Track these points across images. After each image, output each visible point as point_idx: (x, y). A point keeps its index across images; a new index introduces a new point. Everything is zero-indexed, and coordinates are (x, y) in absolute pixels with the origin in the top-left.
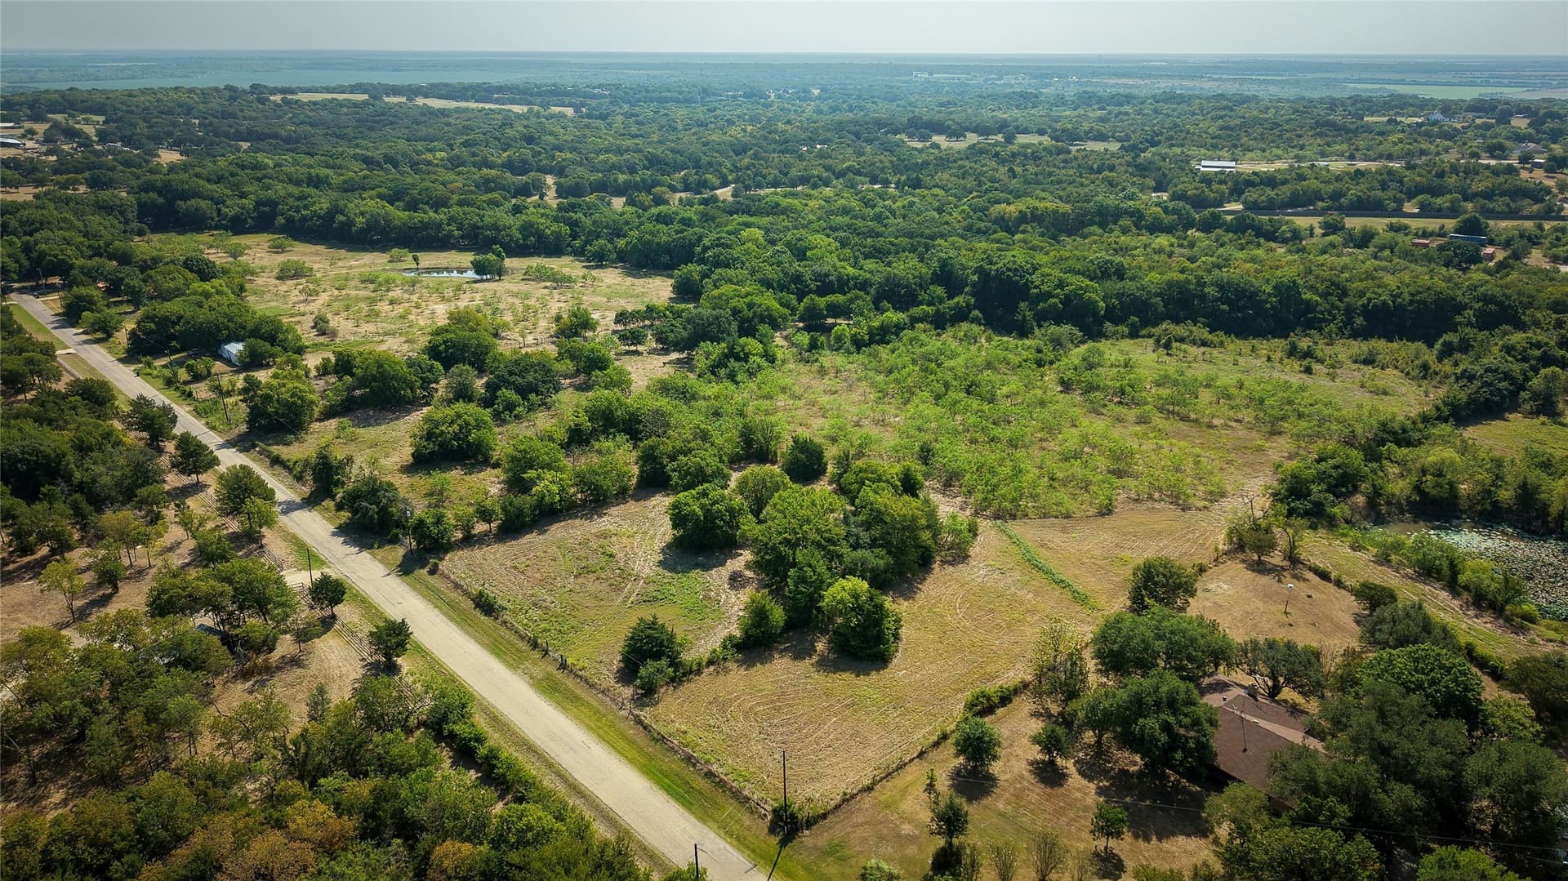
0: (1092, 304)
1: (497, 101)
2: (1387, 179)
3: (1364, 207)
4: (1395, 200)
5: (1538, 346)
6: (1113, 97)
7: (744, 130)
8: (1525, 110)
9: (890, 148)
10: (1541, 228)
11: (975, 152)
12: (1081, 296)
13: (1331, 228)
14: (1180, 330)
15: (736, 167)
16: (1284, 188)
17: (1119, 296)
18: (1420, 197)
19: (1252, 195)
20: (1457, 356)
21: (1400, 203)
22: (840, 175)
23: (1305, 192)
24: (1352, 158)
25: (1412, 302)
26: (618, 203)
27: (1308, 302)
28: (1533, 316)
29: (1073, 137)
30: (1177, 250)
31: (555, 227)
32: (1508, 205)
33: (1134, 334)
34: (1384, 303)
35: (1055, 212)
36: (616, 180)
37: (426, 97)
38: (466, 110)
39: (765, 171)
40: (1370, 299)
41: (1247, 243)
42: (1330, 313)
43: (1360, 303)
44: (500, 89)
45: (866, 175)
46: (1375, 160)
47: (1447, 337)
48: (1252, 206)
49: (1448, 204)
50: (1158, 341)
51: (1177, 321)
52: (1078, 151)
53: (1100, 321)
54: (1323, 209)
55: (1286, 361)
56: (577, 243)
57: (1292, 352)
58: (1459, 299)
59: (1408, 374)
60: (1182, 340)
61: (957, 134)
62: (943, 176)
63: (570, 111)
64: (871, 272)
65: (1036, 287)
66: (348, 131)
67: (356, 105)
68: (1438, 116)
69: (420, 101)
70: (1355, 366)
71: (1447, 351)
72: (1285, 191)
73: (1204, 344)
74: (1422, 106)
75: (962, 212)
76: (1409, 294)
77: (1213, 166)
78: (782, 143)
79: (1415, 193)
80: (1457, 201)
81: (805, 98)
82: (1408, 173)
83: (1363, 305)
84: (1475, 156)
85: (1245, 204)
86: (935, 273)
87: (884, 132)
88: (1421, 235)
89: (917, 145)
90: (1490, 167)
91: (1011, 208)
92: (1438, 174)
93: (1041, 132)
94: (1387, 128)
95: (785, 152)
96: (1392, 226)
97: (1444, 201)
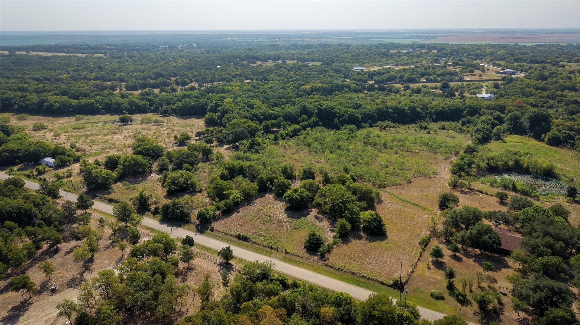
0: (357, 117)
1: (67, 52)
2: (413, 71)
3: (413, 81)
4: (418, 78)
5: (490, 120)
6: (305, 45)
7: (183, 61)
8: (434, 48)
9: (246, 66)
10: (463, 84)
11: (277, 67)
12: (353, 115)
13: (407, 88)
14: (385, 124)
15: (194, 75)
16: (385, 75)
17: (364, 114)
18: (425, 77)
19: (376, 78)
20: (468, 125)
21: (420, 78)
22: (234, 77)
23: (392, 77)
24: (397, 64)
25: (449, 110)
26: (157, 91)
27: (418, 111)
28: (483, 111)
29: (305, 60)
30: (368, 98)
32: (450, 78)
33: (371, 126)
34: (440, 110)
35: (322, 87)
36: (150, 83)
37: (33, 51)
38: (58, 57)
39: (206, 77)
40: (436, 110)
41: (386, 94)
42: (425, 115)
43: (433, 111)
44: (66, 47)
45: (244, 77)
46: (403, 65)
47: (462, 119)
48: (377, 82)
49: (433, 78)
50: (381, 128)
51: (383, 121)
52: (311, 65)
53: (360, 122)
55: (421, 130)
56: (152, 108)
57: (421, 128)
59: (456, 132)
60: (387, 126)
61: (265, 60)
62: (272, 76)
63: (102, 55)
64: (278, 111)
65: (338, 113)
66: (12, 67)
67: (6, 56)
68: (411, 50)
69: (32, 53)
70: (441, 130)
71: (464, 124)
72: (386, 76)
73: (393, 127)
74: (403, 46)
75: (291, 89)
76: (447, 107)
77: (358, 69)
78: (204, 66)
79: (423, 75)
80: (436, 77)
81: (193, 48)
82: (417, 69)
83: (434, 112)
84: (432, 62)
85: (375, 81)
86: (301, 110)
87: (238, 61)
88: (433, 88)
89: (254, 65)
90: (438, 66)
91: (308, 87)
92: (426, 69)
93: (293, 59)
94: (400, 54)
95: (207, 69)
96: (423, 86)
97: (431, 77)
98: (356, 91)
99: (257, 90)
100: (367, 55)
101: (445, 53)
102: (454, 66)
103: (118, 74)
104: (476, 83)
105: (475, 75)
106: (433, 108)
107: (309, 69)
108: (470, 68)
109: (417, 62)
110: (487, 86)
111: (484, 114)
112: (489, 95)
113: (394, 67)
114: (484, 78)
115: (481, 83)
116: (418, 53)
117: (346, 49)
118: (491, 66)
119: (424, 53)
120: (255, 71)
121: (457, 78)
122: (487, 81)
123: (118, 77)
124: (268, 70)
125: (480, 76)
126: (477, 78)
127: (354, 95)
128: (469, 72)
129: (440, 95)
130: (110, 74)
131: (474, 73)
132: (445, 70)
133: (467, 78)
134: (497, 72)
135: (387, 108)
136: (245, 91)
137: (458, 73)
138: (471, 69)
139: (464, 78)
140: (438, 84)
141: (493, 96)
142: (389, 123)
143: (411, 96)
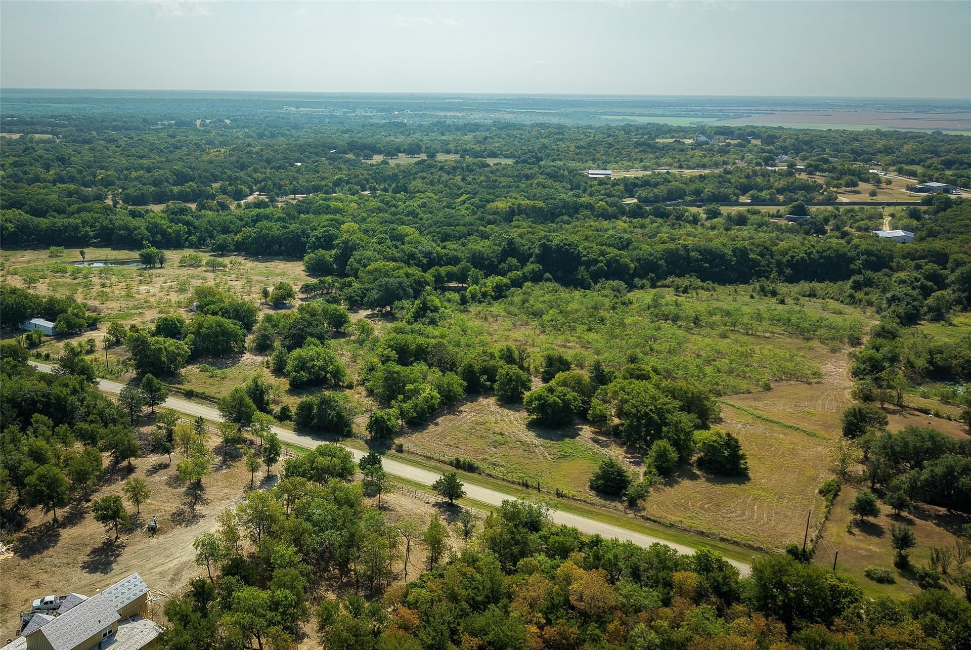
0: (626, 266)
2: (722, 180)
3: (725, 200)
4: (735, 194)
5: (917, 280)
6: (466, 125)
8: (756, 136)
9: (355, 164)
10: (837, 210)
12: (618, 261)
13: (713, 214)
14: (685, 281)
15: (255, 180)
16: (661, 187)
17: (639, 260)
18: (751, 192)
19: (643, 193)
20: (867, 289)
21: (738, 196)
22: (337, 184)
23: (676, 190)
24: (681, 167)
25: (821, 257)
26: (193, 207)
27: (754, 259)
28: (899, 263)
29: (476, 154)
30: (636, 230)
31: (175, 227)
33: (655, 285)
34: (802, 258)
35: (534, 207)
36: (171, 191)
39: (282, 182)
40: (793, 257)
41: (674, 225)
42: (768, 266)
43: (785, 260)
45: (356, 184)
46: (694, 168)
47: (853, 278)
48: (646, 201)
49: (768, 196)
51: (680, 275)
52: (494, 165)
53: (632, 276)
54: (691, 201)
55: (763, 297)
56: (193, 238)
57: (764, 292)
58: (849, 253)
59: (842, 302)
61: (393, 151)
62: (417, 184)
64: (456, 250)
65: (584, 256)
68: (703, 138)
70: (807, 299)
71: (857, 286)
72: (662, 190)
73: (703, 289)
74: (685, 131)
75: (467, 209)
76: (818, 252)
77: (595, 173)
78: (268, 162)
79: (744, 190)
80: (773, 194)
81: (226, 126)
82: (729, 176)
83: (788, 261)
84: (758, 164)
85: (639, 199)
86: (504, 249)
87: (335, 153)
88: (773, 216)
89: (369, 162)
90: (775, 172)
91: (501, 205)
92: (748, 177)
93: (448, 152)
94: (681, 147)
95: (278, 168)
96: (748, 211)
97: (764, 194)
98: (607, 217)
99: (393, 209)
100: (610, 145)
101: (781, 147)
102: (810, 173)
103: (101, 174)
104: (866, 207)
105: (858, 192)
106: (784, 253)
107: (492, 172)
108: (847, 178)
109: (725, 163)
110: (892, 215)
111: (900, 268)
112: (900, 233)
113: (675, 171)
114: (879, 198)
115: (880, 209)
116: (721, 144)
117: (559, 133)
118: (892, 175)
119: (735, 145)
120: (379, 173)
121: (821, 198)
122: (889, 204)
123: (102, 178)
124: (404, 171)
125: (873, 194)
126: (866, 198)
127: (605, 224)
128: (847, 185)
129: (790, 230)
130: (85, 173)
131: (856, 189)
132: (791, 180)
133: (842, 199)
134: (910, 188)
135: (687, 251)
136: (372, 211)
137: (822, 188)
138: (852, 180)
139: (837, 198)
140: (782, 209)
141: (911, 235)
142: (692, 279)
143: (727, 229)
